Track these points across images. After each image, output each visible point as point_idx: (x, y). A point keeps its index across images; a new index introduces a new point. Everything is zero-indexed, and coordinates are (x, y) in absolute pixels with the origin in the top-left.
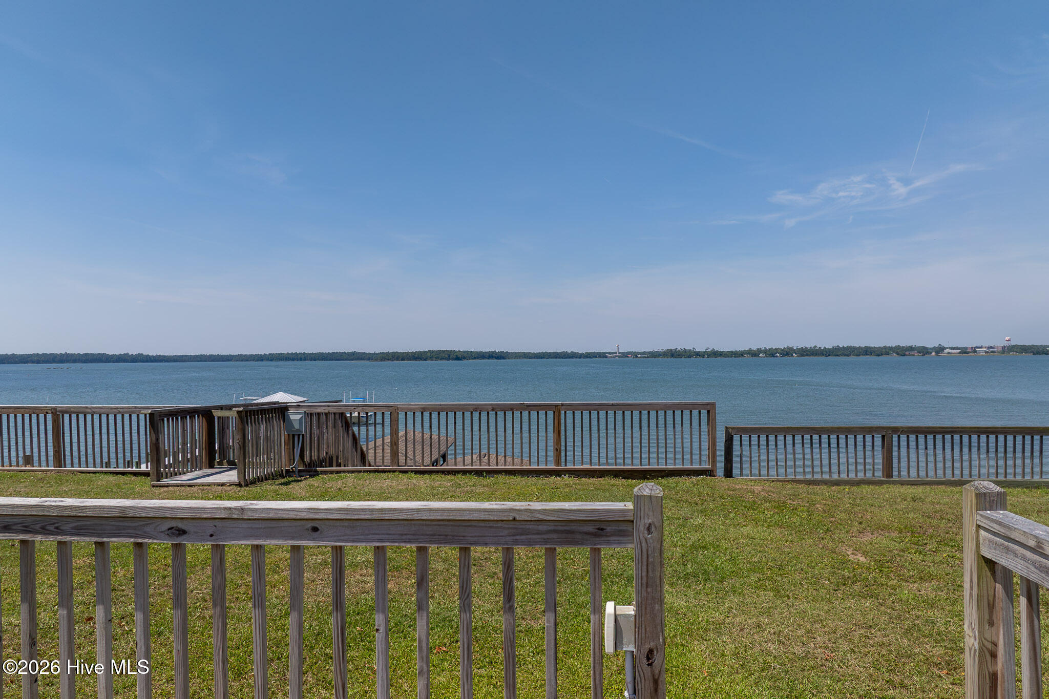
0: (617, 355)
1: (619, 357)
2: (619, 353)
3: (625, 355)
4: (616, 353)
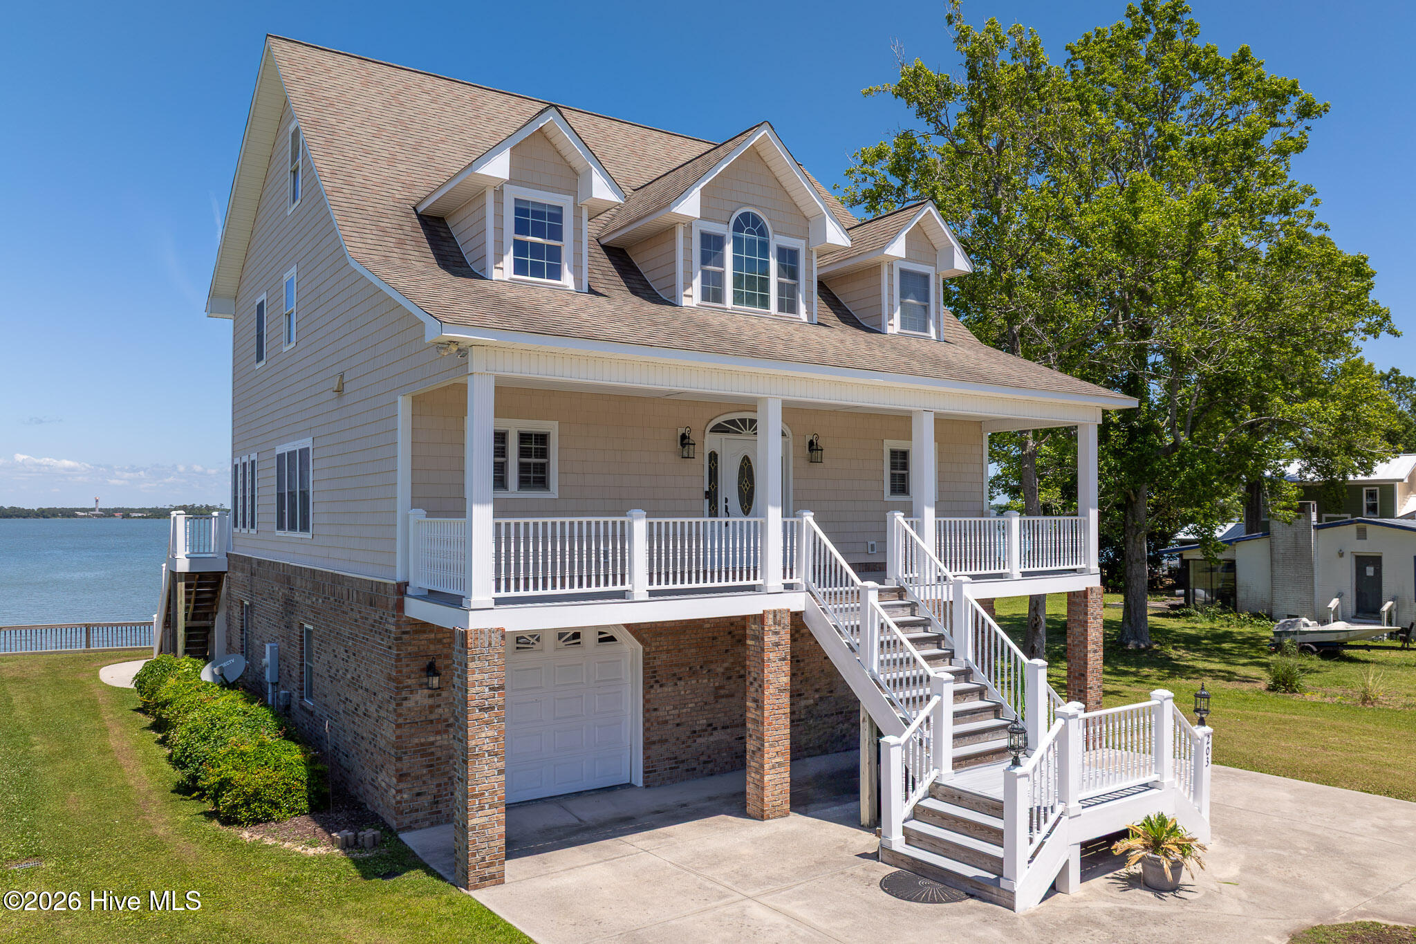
0: (97, 512)
1: (97, 516)
2: (100, 510)
3: (109, 513)
4: (93, 510)
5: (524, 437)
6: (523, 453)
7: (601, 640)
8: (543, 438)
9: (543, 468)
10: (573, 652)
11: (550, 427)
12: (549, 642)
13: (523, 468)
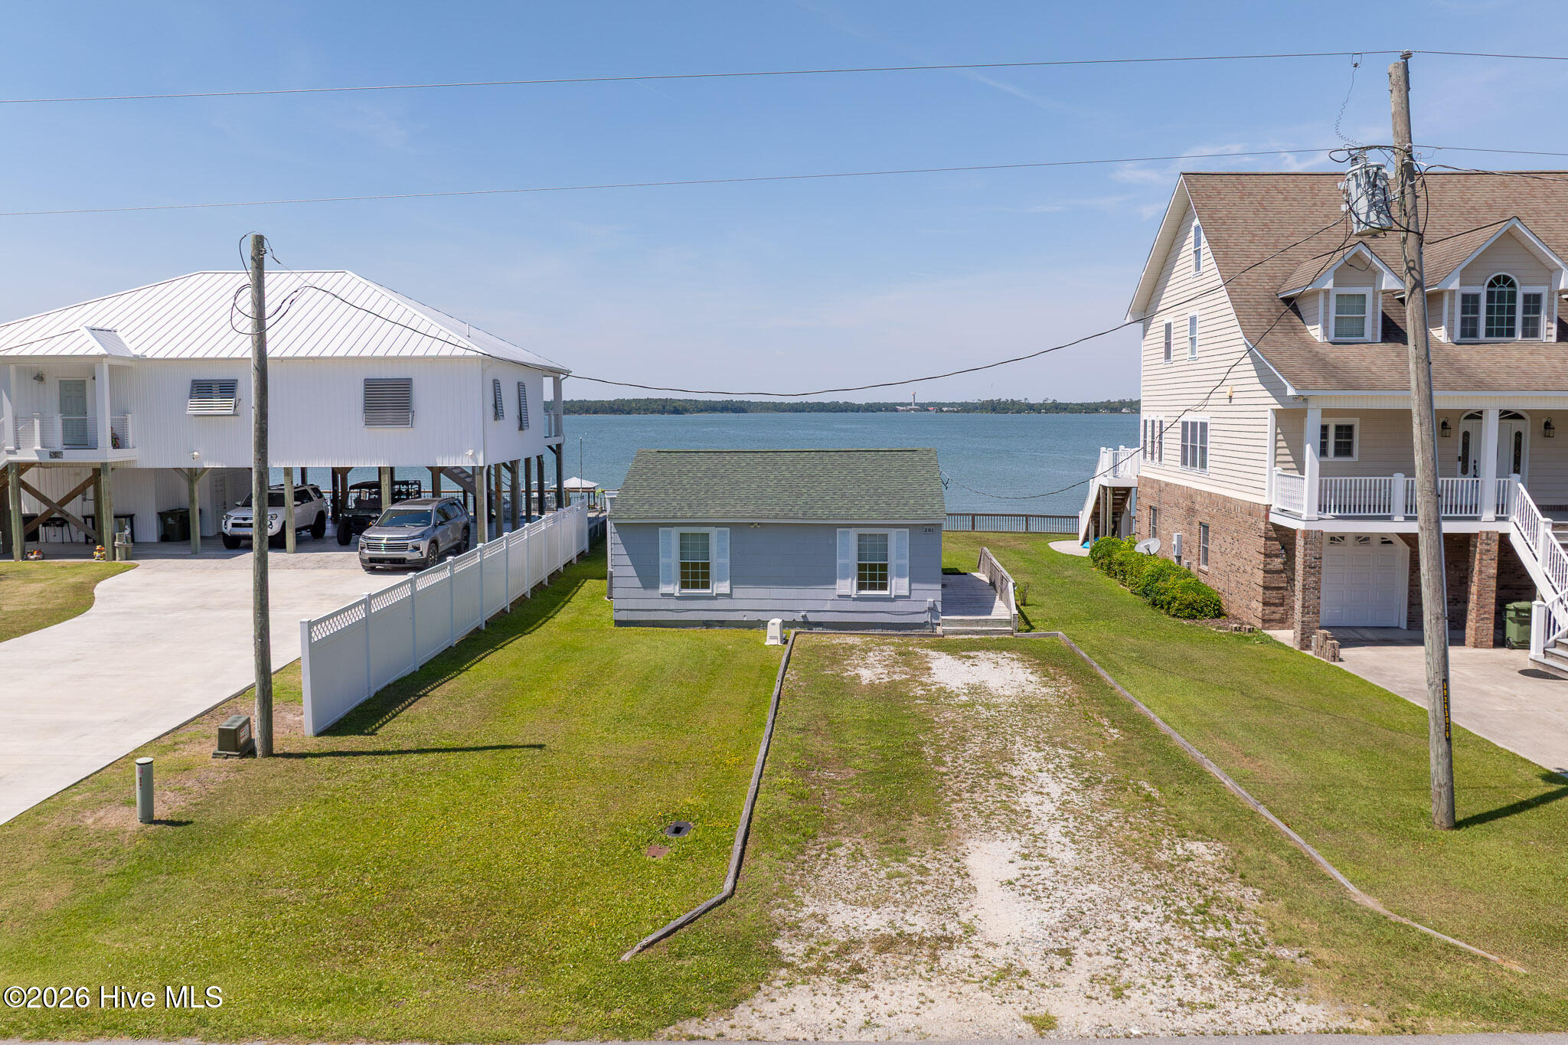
0: (913, 407)
1: (914, 410)
2: (916, 404)
3: (924, 407)
4: (910, 404)
5: (1338, 428)
6: (1337, 436)
7: (1383, 543)
8: (1350, 428)
9: (1350, 445)
10: (1364, 548)
11: (1355, 422)
12: (1350, 540)
13: (1337, 444)
